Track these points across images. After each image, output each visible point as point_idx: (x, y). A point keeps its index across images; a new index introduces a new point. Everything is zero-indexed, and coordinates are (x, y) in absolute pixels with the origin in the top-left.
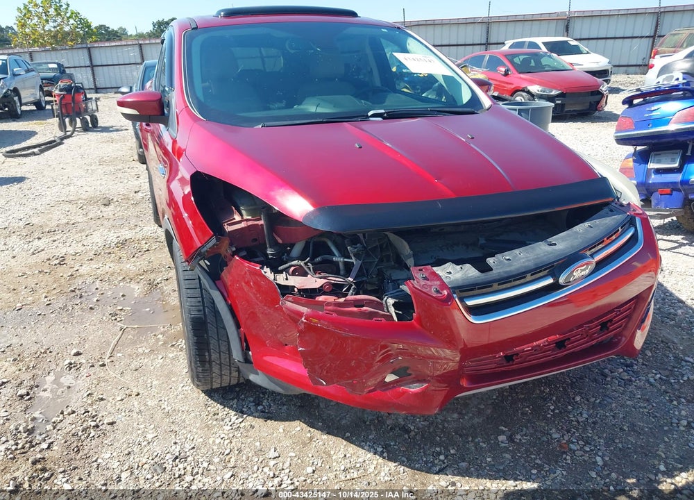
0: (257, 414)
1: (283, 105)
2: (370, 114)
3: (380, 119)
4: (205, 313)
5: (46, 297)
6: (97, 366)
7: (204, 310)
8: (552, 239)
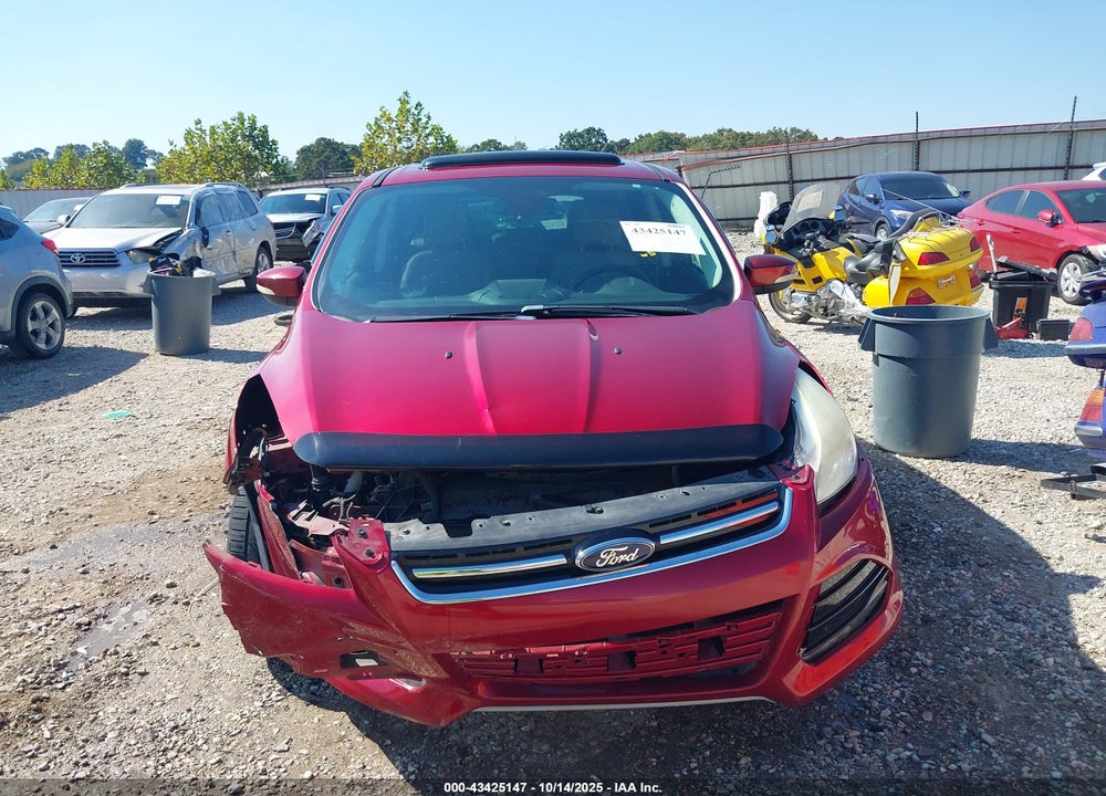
0: (302, 695)
1: (420, 293)
2: (523, 310)
3: (531, 318)
4: (246, 550)
5: (190, 511)
6: (180, 604)
7: (246, 546)
8: (598, 506)
